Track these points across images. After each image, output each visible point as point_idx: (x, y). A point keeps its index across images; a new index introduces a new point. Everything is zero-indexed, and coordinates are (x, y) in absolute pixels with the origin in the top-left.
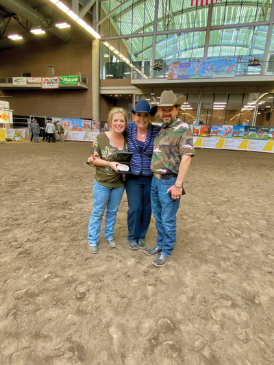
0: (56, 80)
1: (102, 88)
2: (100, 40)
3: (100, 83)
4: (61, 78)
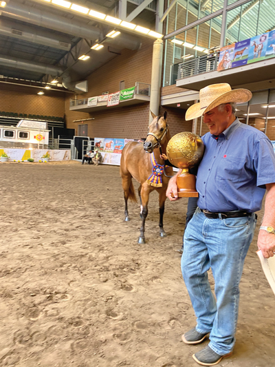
0: (118, 95)
1: (163, 98)
2: (164, 39)
3: (161, 91)
4: (122, 92)
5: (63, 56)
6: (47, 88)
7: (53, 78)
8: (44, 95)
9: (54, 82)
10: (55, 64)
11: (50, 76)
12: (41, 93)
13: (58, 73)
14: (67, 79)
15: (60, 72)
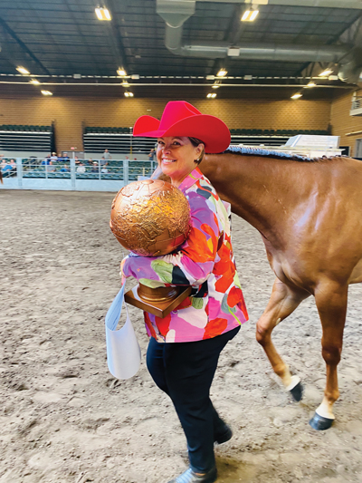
5: (348, 26)
6: (311, 85)
7: (324, 66)
8: (300, 99)
9: (325, 74)
10: (331, 42)
11: (317, 65)
12: (296, 96)
13: (336, 57)
14: (349, 65)
15: (340, 54)
